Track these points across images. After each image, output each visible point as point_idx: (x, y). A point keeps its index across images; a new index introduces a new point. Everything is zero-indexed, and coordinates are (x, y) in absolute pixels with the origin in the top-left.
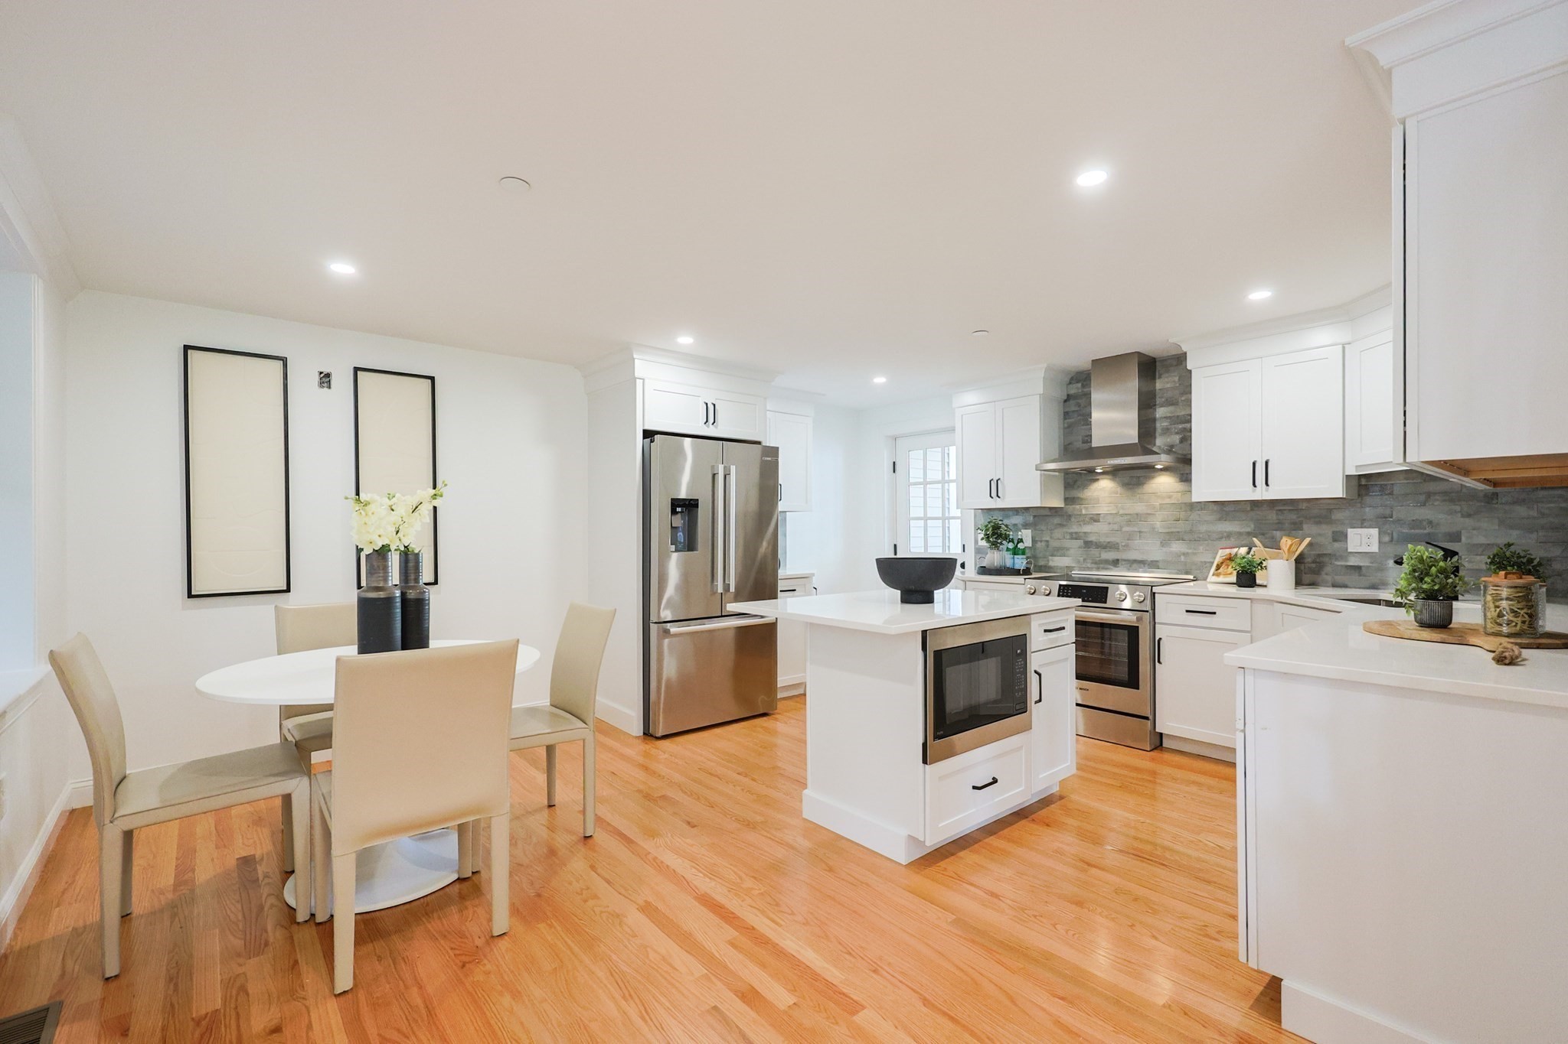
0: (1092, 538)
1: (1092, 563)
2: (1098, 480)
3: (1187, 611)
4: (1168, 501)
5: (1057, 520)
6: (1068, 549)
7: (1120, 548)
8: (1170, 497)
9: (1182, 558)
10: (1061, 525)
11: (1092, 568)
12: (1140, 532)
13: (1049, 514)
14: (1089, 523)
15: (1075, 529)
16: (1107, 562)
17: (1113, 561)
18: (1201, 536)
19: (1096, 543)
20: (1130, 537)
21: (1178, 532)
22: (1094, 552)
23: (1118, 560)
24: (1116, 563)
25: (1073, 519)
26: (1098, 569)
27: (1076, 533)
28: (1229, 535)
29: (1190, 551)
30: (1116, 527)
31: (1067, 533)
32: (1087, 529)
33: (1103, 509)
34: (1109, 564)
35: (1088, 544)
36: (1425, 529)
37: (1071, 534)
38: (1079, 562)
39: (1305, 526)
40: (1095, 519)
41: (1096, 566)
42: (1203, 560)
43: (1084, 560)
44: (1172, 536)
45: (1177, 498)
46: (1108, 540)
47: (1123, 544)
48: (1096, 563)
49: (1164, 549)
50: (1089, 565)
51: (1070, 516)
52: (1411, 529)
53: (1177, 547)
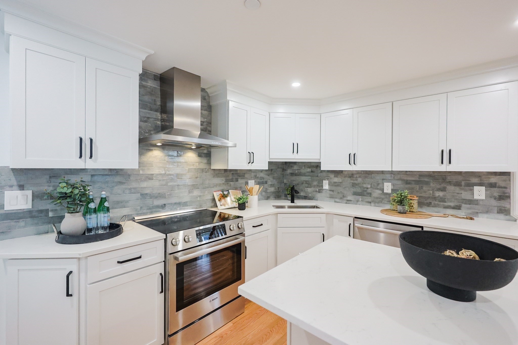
0: (147, 191)
1: (148, 209)
2: (152, 150)
3: (253, 227)
4: (192, 167)
5: (118, 179)
6: (127, 202)
7: (166, 196)
8: (193, 165)
9: (198, 199)
10: (121, 183)
11: (147, 213)
12: (178, 185)
13: (110, 173)
14: (145, 180)
15: (134, 185)
16: (158, 207)
17: (162, 206)
18: (206, 186)
19: (150, 194)
20: (172, 188)
21: (197, 184)
22: (149, 202)
23: (165, 205)
24: (163, 207)
25: (132, 178)
26: (151, 213)
27: (134, 188)
28: (216, 185)
29: (202, 194)
30: (164, 183)
31: (126, 189)
32: (144, 184)
33: (155, 171)
34: (160, 208)
35: (144, 196)
36: (262, 180)
37: (130, 189)
38: (136, 210)
39: (239, 180)
40: (150, 178)
41: (150, 211)
42: (207, 199)
43: (141, 208)
44: (195, 187)
45: (197, 166)
46: (159, 191)
47: (168, 194)
48: (150, 209)
49: (191, 194)
50: (145, 211)
51: (129, 175)
52: (260, 180)
53: (196, 193)
